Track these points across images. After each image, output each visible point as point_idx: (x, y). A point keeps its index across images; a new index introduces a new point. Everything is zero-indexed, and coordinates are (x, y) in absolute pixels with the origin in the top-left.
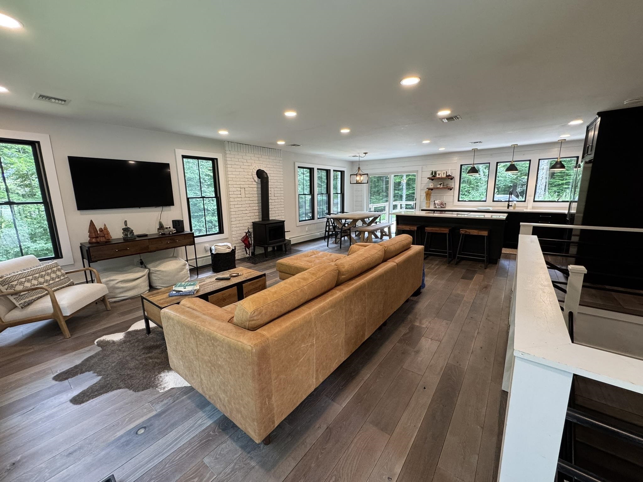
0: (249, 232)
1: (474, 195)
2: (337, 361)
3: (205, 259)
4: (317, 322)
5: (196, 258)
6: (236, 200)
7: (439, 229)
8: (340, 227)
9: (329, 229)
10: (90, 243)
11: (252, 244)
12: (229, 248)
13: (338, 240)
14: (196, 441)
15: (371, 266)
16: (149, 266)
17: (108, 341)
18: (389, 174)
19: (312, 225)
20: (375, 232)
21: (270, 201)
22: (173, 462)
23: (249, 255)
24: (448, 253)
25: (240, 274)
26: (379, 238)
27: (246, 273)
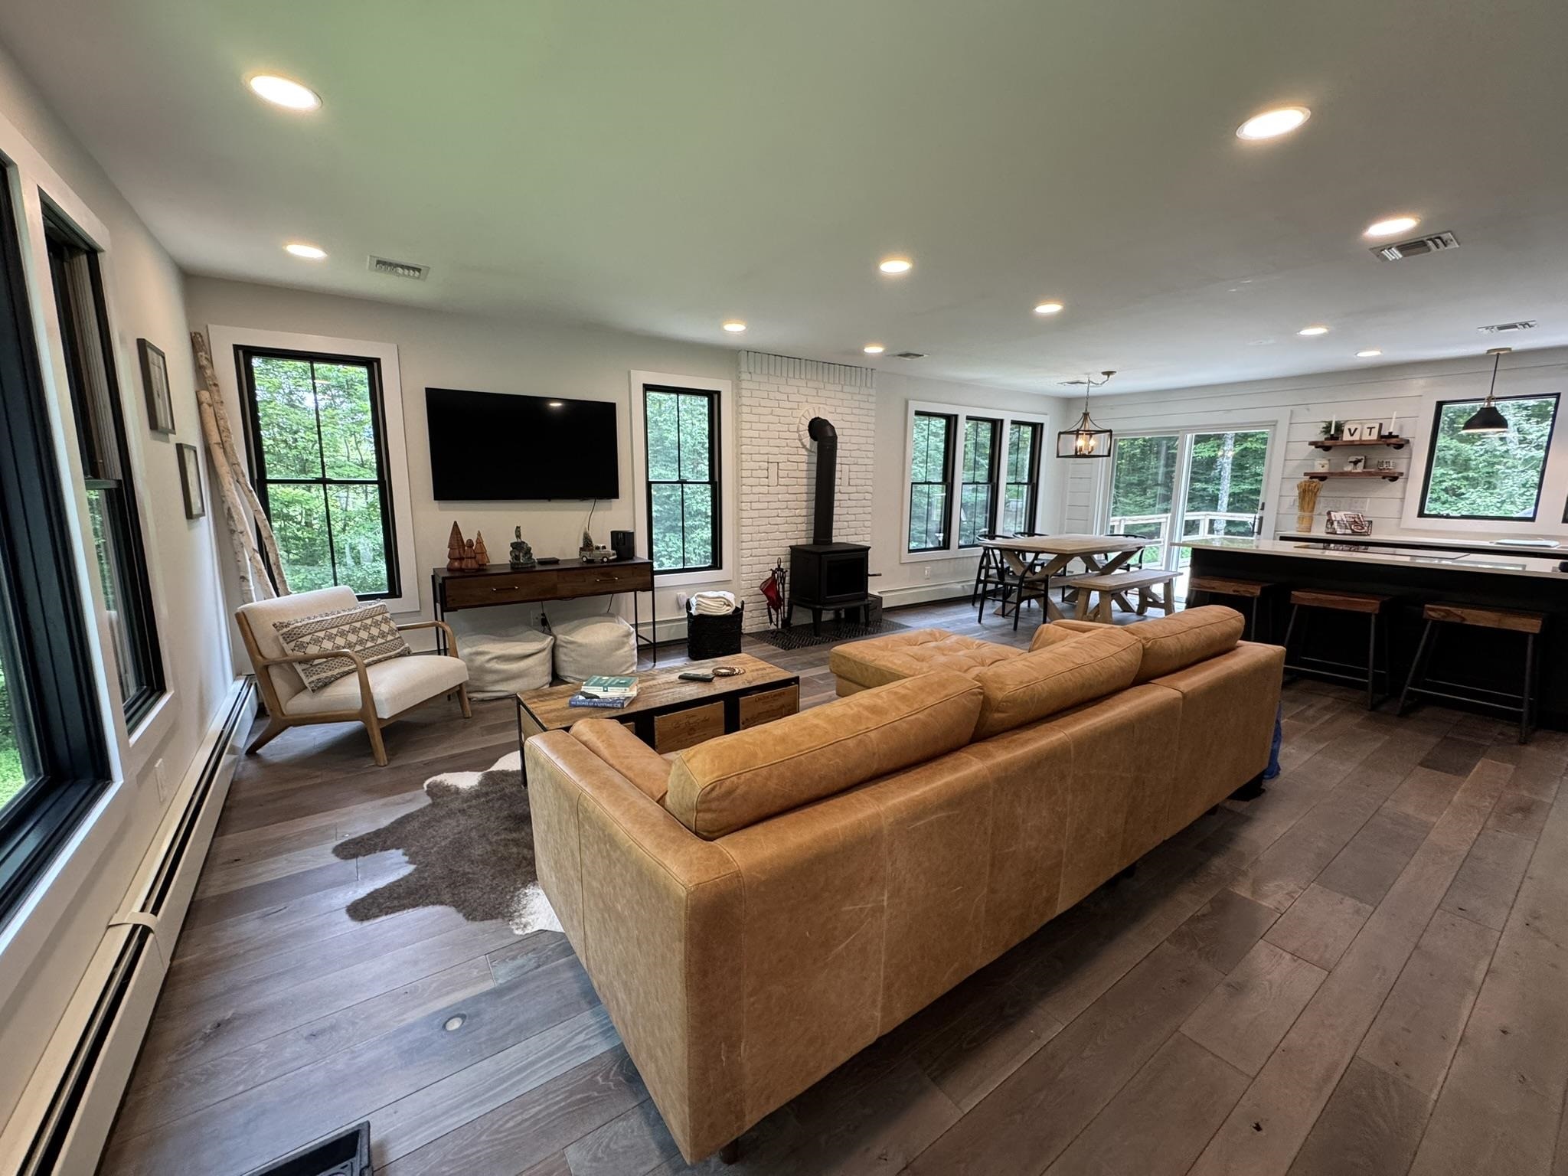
0: (779, 569)
1: (1479, 501)
2: (956, 965)
3: (672, 625)
4: (897, 843)
5: (654, 623)
6: (755, 490)
7: (1341, 598)
8: (1019, 574)
9: (987, 575)
10: (449, 569)
11: (786, 601)
12: (729, 605)
13: (1009, 607)
14: (559, 1089)
15: (1091, 694)
16: (555, 630)
17: (447, 786)
18: (1178, 432)
19: (941, 563)
20: (1123, 594)
21: (837, 496)
22: (497, 1132)
23: (777, 625)
24: (1370, 674)
25: (737, 671)
26: (1133, 611)
27: (753, 671)
